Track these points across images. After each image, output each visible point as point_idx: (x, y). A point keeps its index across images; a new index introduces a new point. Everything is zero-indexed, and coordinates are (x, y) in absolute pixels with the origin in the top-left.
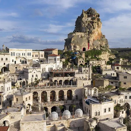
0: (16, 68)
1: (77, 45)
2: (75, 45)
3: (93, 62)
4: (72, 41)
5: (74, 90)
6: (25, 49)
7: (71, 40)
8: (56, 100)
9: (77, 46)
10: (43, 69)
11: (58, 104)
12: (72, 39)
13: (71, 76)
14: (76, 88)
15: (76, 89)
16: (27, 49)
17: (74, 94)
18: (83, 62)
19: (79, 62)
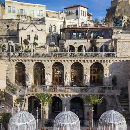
0: (8, 26)
1: (125, 15)
2: (121, 15)
4: (117, 9)
5: (109, 64)
6: (34, 4)
7: (115, 8)
8: (65, 84)
10: (50, 28)
11: (65, 91)
12: (118, 6)
13: (105, 38)
14: (114, 59)
15: (112, 62)
16: (36, 4)
17: (108, 73)
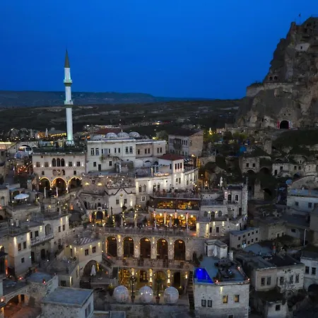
1: (267, 115)
2: (260, 115)
3: (281, 168)
9: (266, 117)
10: (140, 188)
18: (254, 165)
19: (244, 165)
